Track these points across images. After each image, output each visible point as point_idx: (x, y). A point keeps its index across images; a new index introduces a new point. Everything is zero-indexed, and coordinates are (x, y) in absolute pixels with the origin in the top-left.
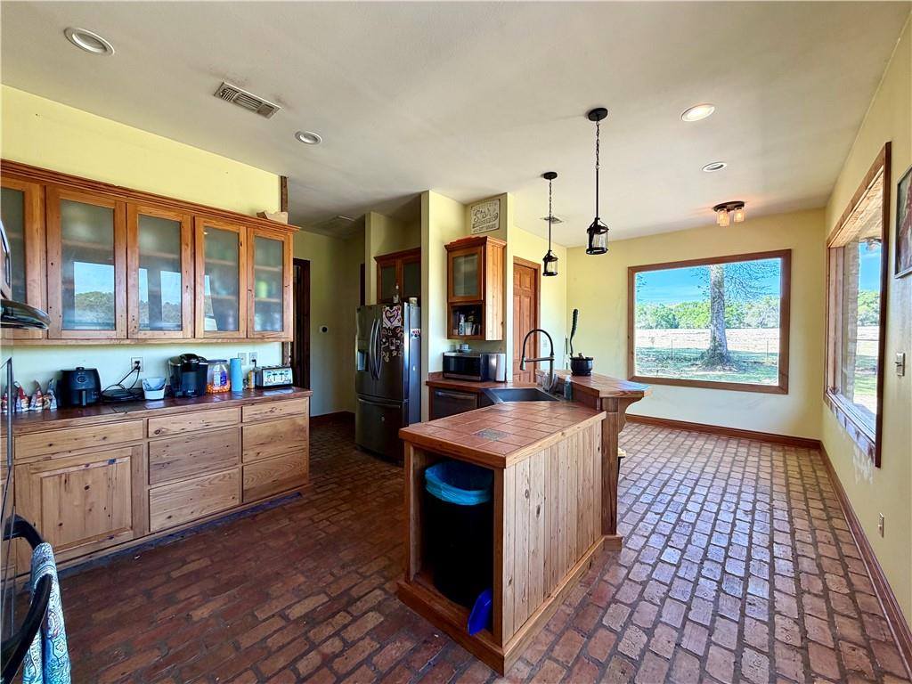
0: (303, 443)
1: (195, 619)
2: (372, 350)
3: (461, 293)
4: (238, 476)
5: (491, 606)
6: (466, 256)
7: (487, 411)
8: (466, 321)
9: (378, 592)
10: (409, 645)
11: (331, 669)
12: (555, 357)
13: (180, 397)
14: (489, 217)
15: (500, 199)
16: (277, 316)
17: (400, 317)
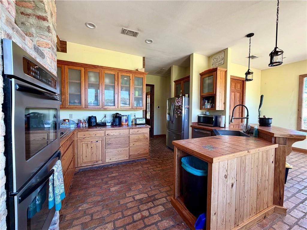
0: (147, 143)
1: (111, 191)
2: (172, 114)
3: (206, 92)
4: (128, 151)
5: (206, 220)
6: (208, 77)
7: (212, 138)
8: (208, 102)
9: (164, 199)
10: (172, 223)
11: (144, 221)
12: (249, 117)
13: (115, 125)
14: (219, 60)
15: (224, 51)
16: (141, 102)
17: (181, 101)
